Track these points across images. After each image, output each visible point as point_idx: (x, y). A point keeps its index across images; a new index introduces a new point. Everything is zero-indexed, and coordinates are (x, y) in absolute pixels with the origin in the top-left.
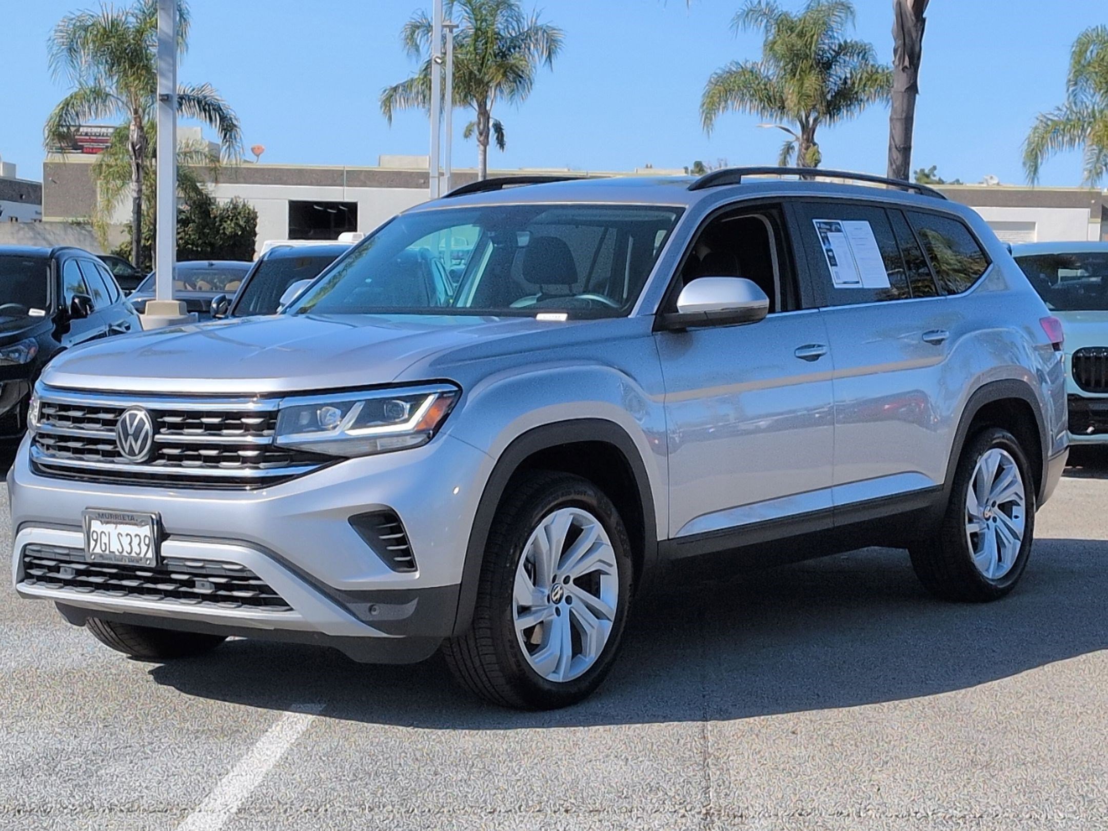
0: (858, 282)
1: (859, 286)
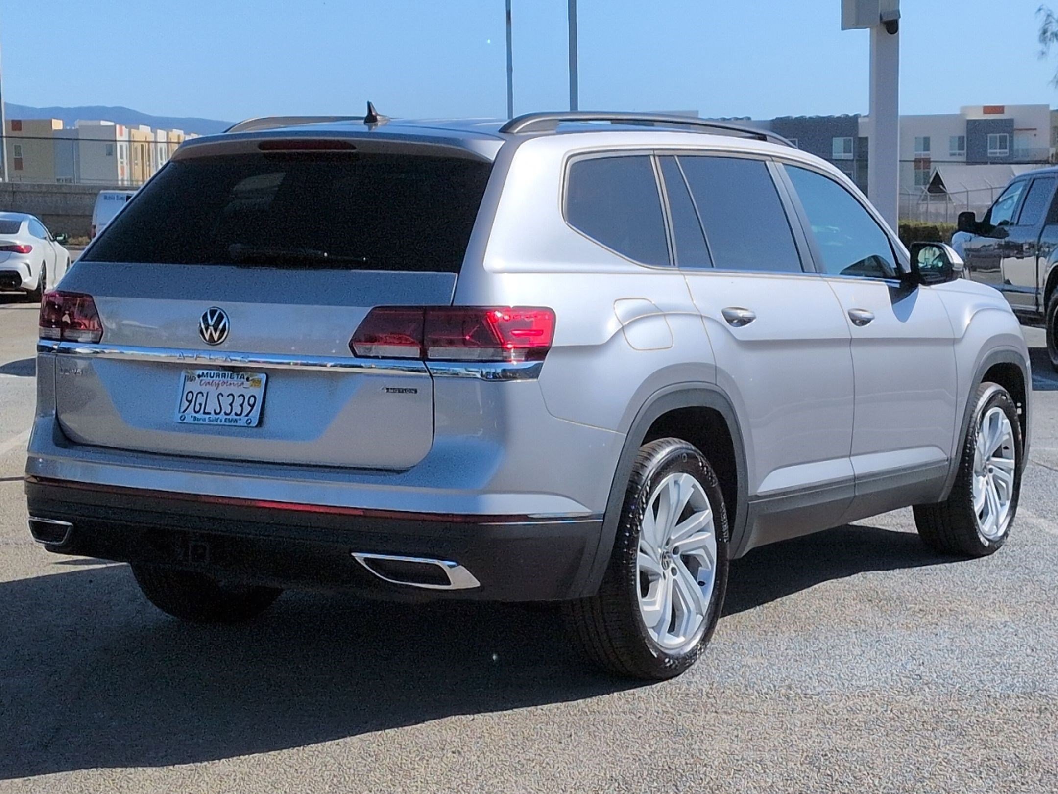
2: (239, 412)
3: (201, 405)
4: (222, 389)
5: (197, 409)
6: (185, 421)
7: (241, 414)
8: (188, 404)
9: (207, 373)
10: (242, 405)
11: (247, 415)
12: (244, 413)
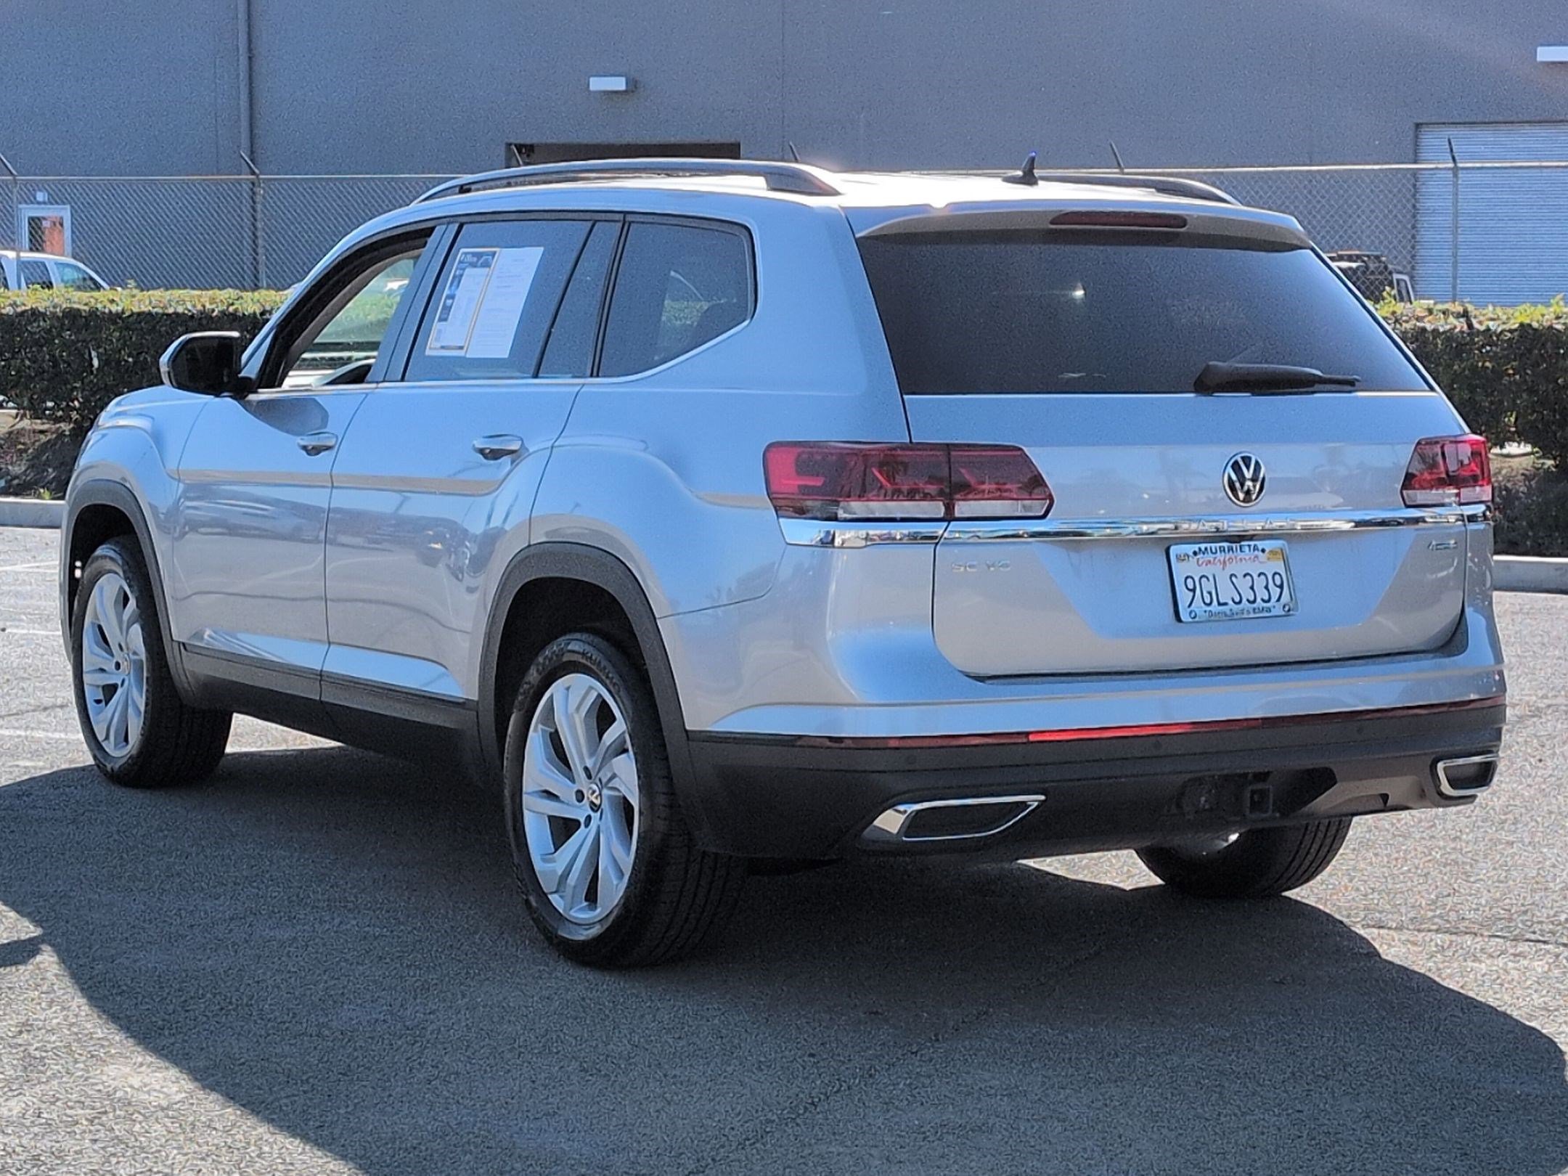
0: (461, 348)
1: (461, 353)
2: (1266, 598)
3: (1210, 593)
4: (1231, 569)
5: (1208, 601)
6: (1197, 619)
7: (1269, 601)
8: (1191, 594)
9: (1206, 549)
10: (1266, 588)
11: (1279, 600)
12: (1274, 599)
